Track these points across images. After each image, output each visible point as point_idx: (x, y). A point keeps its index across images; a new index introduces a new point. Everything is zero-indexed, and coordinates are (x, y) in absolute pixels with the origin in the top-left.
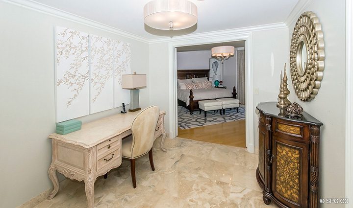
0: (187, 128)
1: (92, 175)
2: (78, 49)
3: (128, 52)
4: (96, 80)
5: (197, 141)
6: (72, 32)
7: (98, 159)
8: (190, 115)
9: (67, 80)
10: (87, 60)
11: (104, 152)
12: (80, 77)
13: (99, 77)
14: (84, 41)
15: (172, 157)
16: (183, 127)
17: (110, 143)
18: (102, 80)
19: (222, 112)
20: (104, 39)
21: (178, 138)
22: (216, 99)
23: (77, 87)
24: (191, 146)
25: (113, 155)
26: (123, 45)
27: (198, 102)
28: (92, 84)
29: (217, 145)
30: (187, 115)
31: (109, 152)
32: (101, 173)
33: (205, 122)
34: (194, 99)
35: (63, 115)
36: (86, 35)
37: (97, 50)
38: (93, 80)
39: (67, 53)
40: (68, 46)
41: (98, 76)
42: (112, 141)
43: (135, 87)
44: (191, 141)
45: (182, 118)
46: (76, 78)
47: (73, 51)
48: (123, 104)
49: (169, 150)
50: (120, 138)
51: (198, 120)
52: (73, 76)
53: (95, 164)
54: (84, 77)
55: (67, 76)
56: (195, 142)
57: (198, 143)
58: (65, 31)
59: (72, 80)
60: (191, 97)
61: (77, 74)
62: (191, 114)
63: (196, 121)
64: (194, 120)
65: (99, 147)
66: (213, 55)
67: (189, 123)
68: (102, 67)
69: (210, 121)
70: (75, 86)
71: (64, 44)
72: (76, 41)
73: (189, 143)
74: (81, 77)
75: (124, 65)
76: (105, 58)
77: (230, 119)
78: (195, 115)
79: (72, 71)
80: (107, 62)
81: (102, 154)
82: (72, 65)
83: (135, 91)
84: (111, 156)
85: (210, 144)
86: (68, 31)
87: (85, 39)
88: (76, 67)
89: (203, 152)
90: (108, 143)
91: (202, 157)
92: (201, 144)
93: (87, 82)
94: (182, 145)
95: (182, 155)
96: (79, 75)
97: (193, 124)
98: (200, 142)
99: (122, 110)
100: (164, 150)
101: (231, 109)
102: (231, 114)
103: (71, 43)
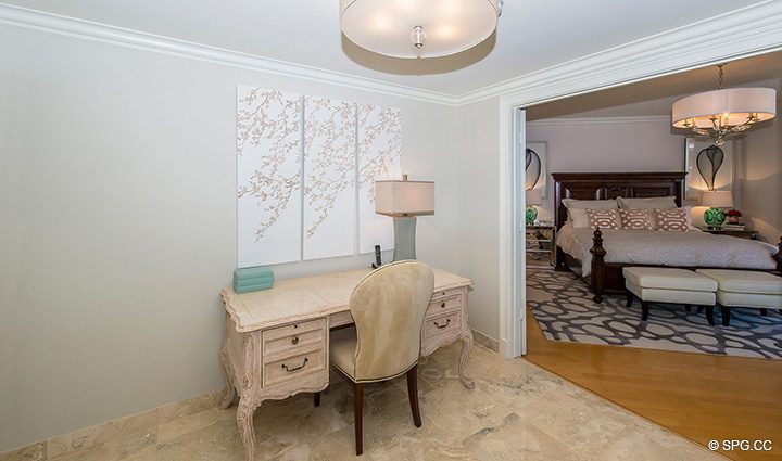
0: (564, 338)
1: (249, 391)
2: (278, 127)
3: (395, 129)
4: (316, 191)
5: (579, 390)
6: (267, 95)
7: (265, 361)
8: (590, 304)
9: (256, 189)
10: (296, 150)
11: (282, 350)
12: (281, 183)
13: (323, 185)
14: (290, 112)
15: (481, 410)
16: (554, 333)
17: (296, 332)
18: (330, 191)
19: (719, 315)
20: (335, 103)
21: (523, 361)
22: (693, 269)
23: (275, 202)
24: (552, 399)
25: (306, 360)
26: (381, 114)
27: (621, 270)
28: (308, 198)
29: (649, 425)
30: (580, 304)
31: (294, 352)
32: (272, 392)
33: (637, 336)
34: (607, 259)
35: (250, 256)
36: (294, 97)
37: (318, 127)
38: (309, 190)
39: (257, 135)
40: (258, 123)
41: (319, 183)
42: (302, 328)
43: (406, 211)
44: (560, 382)
45: (562, 308)
46: (274, 184)
47: (267, 131)
48: (378, 247)
49: (484, 389)
50: (326, 326)
51: (613, 325)
52: (268, 181)
53: (257, 371)
54: (291, 184)
55: (256, 180)
56: (570, 389)
57: (579, 397)
58: (254, 92)
59: (267, 189)
60: (598, 253)
61: (275, 177)
62: (594, 300)
63: (606, 325)
64: (599, 321)
65: (268, 336)
66: (680, 125)
67: (579, 327)
68: (330, 163)
69: (658, 337)
70: (271, 201)
71: (252, 118)
72: (274, 111)
73: (550, 385)
74: (284, 184)
75: (382, 160)
76: (335, 145)
77: (747, 347)
78: (609, 305)
79: (266, 172)
80: (341, 153)
81: (276, 353)
82: (266, 160)
83: (405, 220)
84: (300, 362)
85: (623, 413)
86: (258, 93)
87: (294, 106)
88: (273, 163)
89: (584, 431)
90: (291, 332)
91: (572, 448)
92: (589, 403)
93: (296, 194)
94: (526, 387)
95: (512, 417)
96: (280, 179)
97: (589, 333)
98: (590, 396)
99: (375, 261)
100: (468, 383)
101: (764, 312)
102: (761, 330)
103: (265, 116)
